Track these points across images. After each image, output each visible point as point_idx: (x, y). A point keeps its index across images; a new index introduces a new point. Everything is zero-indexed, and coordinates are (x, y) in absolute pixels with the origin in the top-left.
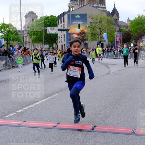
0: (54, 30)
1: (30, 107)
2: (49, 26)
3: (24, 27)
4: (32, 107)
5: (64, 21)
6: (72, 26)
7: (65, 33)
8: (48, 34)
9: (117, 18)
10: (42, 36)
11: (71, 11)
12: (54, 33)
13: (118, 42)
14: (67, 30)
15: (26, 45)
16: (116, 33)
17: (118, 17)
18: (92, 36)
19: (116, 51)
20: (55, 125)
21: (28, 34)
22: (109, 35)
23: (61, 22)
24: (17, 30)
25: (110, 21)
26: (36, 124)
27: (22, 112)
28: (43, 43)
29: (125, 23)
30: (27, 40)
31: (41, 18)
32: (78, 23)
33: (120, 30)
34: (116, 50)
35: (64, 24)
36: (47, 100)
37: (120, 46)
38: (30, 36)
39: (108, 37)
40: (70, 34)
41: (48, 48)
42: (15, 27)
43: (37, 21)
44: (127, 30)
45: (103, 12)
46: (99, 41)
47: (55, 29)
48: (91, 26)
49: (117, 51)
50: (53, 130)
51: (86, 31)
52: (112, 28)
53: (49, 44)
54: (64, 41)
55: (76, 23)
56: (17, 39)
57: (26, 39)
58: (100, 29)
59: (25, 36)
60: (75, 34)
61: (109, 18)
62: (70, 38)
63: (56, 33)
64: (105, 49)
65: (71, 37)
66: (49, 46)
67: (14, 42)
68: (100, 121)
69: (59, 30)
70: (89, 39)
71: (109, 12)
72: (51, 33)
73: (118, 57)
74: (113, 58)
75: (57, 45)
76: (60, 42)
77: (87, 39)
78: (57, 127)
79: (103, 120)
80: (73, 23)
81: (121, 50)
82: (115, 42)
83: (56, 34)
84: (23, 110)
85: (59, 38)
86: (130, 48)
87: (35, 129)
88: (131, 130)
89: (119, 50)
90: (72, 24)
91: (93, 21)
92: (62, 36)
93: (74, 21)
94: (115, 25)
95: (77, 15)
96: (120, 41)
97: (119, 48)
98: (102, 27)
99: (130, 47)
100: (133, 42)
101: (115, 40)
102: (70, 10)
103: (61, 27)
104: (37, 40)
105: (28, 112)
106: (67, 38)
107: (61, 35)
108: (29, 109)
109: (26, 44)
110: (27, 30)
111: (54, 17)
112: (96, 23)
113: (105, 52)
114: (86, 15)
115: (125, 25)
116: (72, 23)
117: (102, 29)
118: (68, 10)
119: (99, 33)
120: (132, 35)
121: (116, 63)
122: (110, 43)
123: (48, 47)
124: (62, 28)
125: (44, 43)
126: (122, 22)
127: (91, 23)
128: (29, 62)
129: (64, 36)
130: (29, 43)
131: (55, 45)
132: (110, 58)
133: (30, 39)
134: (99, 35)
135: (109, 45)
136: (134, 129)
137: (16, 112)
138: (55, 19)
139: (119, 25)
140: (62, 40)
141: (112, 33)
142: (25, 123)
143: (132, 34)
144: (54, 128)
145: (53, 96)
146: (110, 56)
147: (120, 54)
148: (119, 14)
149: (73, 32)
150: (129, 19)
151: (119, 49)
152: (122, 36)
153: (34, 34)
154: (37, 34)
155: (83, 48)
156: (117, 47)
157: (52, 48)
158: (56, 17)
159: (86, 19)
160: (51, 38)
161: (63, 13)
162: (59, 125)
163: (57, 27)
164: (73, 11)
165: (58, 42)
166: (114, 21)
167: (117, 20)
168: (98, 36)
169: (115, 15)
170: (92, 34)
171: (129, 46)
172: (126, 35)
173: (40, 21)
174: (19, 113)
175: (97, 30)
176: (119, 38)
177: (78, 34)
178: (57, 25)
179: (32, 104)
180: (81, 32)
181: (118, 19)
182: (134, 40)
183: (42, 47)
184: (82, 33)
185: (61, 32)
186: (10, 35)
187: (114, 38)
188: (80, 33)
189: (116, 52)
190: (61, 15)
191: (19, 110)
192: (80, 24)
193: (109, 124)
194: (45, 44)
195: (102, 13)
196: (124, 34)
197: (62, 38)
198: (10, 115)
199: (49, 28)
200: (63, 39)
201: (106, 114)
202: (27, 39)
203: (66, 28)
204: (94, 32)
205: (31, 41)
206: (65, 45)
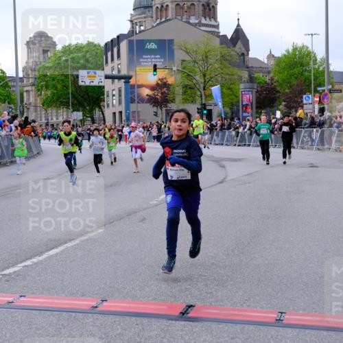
0: (95, 77)
1: (35, 260)
2: (84, 68)
3: (24, 69)
4: (41, 261)
5: (119, 56)
6: (137, 68)
7: (121, 84)
8: (81, 86)
9: (243, 50)
10: (66, 92)
11: (136, 34)
12: (96, 83)
13: (246, 108)
14: (127, 79)
15: (28, 112)
16: (242, 86)
17: (248, 49)
18: (184, 93)
19: (242, 128)
20: (94, 304)
21: (33, 85)
22: (224, 90)
23: (112, 60)
24: (7, 75)
25: (229, 58)
26: (50, 301)
27: (15, 272)
28: (68, 108)
29: (263, 62)
30: (32, 100)
31: (64, 48)
32: (152, 62)
33: (252, 79)
34: (243, 125)
35: (119, 62)
36: (77, 244)
37: (252, 115)
38: (39, 90)
39: (223, 96)
40: (133, 87)
41: (81, 120)
42: (1, 70)
43: (55, 54)
44: (267, 79)
45: (210, 36)
46: (202, 104)
47: (97, 75)
48: (184, 68)
49: (244, 129)
50: (90, 315)
51: (171, 80)
52: (233, 75)
53: (83, 111)
54: (120, 103)
55: (148, 61)
56: (7, 99)
57: (29, 99)
58: (204, 76)
59: (26, 91)
60: (146, 86)
61: (226, 51)
62: (134, 96)
63: (101, 84)
64: (216, 123)
65: (136, 94)
66: (84, 115)
68: (201, 294)
69: (107, 77)
70: (179, 99)
71: (225, 36)
72: (88, 83)
73: (247, 143)
74: (235, 145)
75: (103, 114)
76: (111, 105)
77: (174, 99)
78: (100, 308)
79: (209, 291)
80: (141, 60)
81: (253, 126)
82: (239, 106)
83: (100, 87)
84: (18, 268)
85: (108, 96)
86: (273, 121)
87: (48, 313)
88: (276, 316)
89: (247, 127)
90: (139, 64)
91: (187, 58)
92: (114, 93)
93: (144, 56)
94: (239, 67)
95: (150, 41)
96: (252, 104)
97: (248, 120)
98: (208, 72)
99: (274, 118)
100: (281, 107)
101: (238, 102)
102: (133, 31)
103: (113, 69)
104: (54, 102)
105: (30, 273)
106: (125, 97)
107: (113, 90)
108: (34, 266)
109: (28, 109)
110: (30, 76)
111: (95, 45)
112: (195, 62)
113: (216, 129)
114: (171, 42)
115: (262, 68)
116: (138, 60)
117: (208, 77)
118: (129, 32)
119: (202, 85)
120: (278, 92)
121: (241, 157)
122: (227, 110)
123: (81, 118)
124: (115, 73)
125: (70, 107)
126: (256, 60)
127: (183, 61)
128: (35, 153)
129: (120, 91)
130: (36, 106)
131: (97, 114)
132: (226, 145)
133: (38, 99)
134: (202, 90)
135: (226, 114)
136: (282, 313)
137: (1, 273)
138: (99, 51)
139: (248, 68)
140: (114, 101)
141: (231, 86)
142: (22, 299)
143: (278, 88)
144: (93, 311)
145: (92, 234)
146: (227, 141)
147: (251, 134)
148: (248, 41)
149: (140, 83)
150: (272, 53)
151: (248, 124)
152: (257, 92)
153: (47, 87)
154: (55, 87)
155: (164, 121)
156: (244, 118)
157: (89, 119)
158: (100, 46)
159: (172, 52)
160: (89, 97)
161: (118, 37)
162: (105, 303)
163: (103, 70)
164: (140, 32)
165: (106, 106)
166: (236, 58)
167: (243, 54)
168: (199, 93)
169: (239, 44)
170: (185, 86)
171: (272, 116)
172: (265, 90)
173: (62, 56)
174: (10, 275)
175: (198, 77)
176: (248, 97)
177: (152, 88)
178: (103, 64)
179: (41, 254)
180: (159, 82)
181: (246, 53)
182: (283, 103)
183: (67, 117)
184: (162, 85)
185: (113, 82)
187: (236, 96)
188: (158, 84)
189: (241, 130)
190: (112, 41)
191: (8, 268)
192: (157, 64)
193: (222, 302)
194: (74, 111)
195: (208, 39)
196: (259, 89)
197: (114, 95)
199: (82, 73)
200: (116, 98)
201: (217, 278)
202: (31, 98)
203: (124, 72)
204: (190, 83)
205: (39, 103)
206: (121, 112)
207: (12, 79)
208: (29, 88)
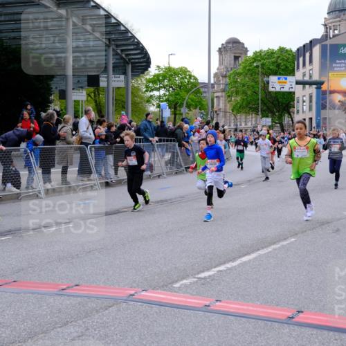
0: (285, 83)
1: (229, 265)
2: (275, 74)
3: (216, 75)
4: (235, 267)
5: (311, 61)
6: (330, 74)
8: (271, 92)
10: (256, 98)
11: (330, 38)
12: (286, 89)
14: (319, 84)
15: (217, 117)
20: (290, 314)
21: (223, 91)
23: (304, 65)
24: (199, 81)
26: (245, 307)
27: (210, 276)
28: (257, 114)
30: (222, 106)
31: (255, 53)
32: (345, 67)
35: (311, 68)
36: (270, 252)
38: (229, 96)
40: (324, 93)
41: (270, 127)
42: (194, 76)
43: (246, 60)
47: (288, 81)
50: (286, 325)
53: (272, 117)
54: (310, 109)
55: (341, 66)
56: (199, 105)
57: (219, 105)
59: (217, 97)
62: (326, 102)
63: (291, 90)
65: (328, 100)
66: (273, 121)
67: (190, 110)
69: (298, 83)
72: (278, 89)
75: (292, 120)
76: (301, 111)
78: (296, 319)
80: (334, 65)
83: (290, 93)
84: (213, 273)
85: (298, 102)
87: (244, 319)
90: (332, 69)
92: (305, 98)
93: (337, 61)
95: (344, 46)
102: (326, 36)
103: (304, 75)
104: (244, 108)
105: (224, 278)
106: (317, 103)
107: (304, 96)
108: (228, 272)
109: (218, 114)
110: (221, 82)
111: (287, 51)
116: (331, 66)
118: (323, 36)
123: (270, 124)
124: (307, 78)
125: (260, 113)
129: (311, 97)
130: (225, 112)
131: (286, 120)
133: (228, 105)
137: (197, 276)
138: (290, 57)
140: (305, 107)
142: (218, 303)
144: (289, 322)
145: (284, 243)
149: (332, 89)
153: (237, 93)
154: (245, 93)
157: (278, 125)
158: (291, 51)
160: (279, 103)
161: (311, 42)
162: (301, 315)
163: (294, 75)
164: (334, 36)
165: (296, 112)
173: (253, 62)
174: (205, 278)
178: (294, 70)
179: (234, 260)
183: (256, 123)
185: (304, 88)
186: (183, 93)
190: (304, 46)
191: (203, 272)
194: (263, 117)
197: (304, 102)
198: (184, 281)
199: (273, 79)
200: (307, 104)
202: (221, 104)
203: (316, 78)
205: (229, 109)
206: (311, 119)
207: (204, 85)
208: (219, 94)
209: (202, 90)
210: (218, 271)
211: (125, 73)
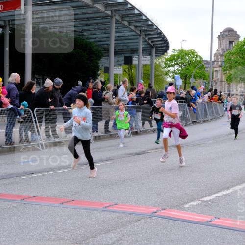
1: (225, 192)
3: (215, 55)
4: (229, 193)
15: (216, 85)
21: (221, 66)
24: (203, 60)
27: (210, 200)
30: (219, 77)
38: (225, 70)
42: (200, 56)
43: (238, 44)
56: (202, 77)
57: (217, 76)
59: (216, 71)
67: (196, 80)
84: (213, 198)
104: (235, 78)
105: (221, 202)
108: (224, 197)
109: (216, 83)
130: (222, 82)
133: (224, 76)
137: (201, 200)
142: (217, 220)
153: (231, 67)
154: (236, 68)
173: (243, 45)
174: (207, 201)
179: (228, 188)
186: (191, 69)
191: (206, 196)
198: (192, 203)
202: (219, 76)
205: (224, 79)
207: (207, 62)
208: (218, 69)
209: (205, 66)
210: (216, 197)
211: (150, 55)
